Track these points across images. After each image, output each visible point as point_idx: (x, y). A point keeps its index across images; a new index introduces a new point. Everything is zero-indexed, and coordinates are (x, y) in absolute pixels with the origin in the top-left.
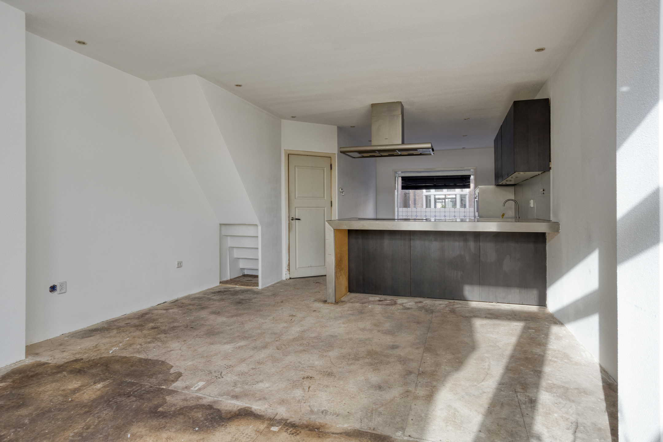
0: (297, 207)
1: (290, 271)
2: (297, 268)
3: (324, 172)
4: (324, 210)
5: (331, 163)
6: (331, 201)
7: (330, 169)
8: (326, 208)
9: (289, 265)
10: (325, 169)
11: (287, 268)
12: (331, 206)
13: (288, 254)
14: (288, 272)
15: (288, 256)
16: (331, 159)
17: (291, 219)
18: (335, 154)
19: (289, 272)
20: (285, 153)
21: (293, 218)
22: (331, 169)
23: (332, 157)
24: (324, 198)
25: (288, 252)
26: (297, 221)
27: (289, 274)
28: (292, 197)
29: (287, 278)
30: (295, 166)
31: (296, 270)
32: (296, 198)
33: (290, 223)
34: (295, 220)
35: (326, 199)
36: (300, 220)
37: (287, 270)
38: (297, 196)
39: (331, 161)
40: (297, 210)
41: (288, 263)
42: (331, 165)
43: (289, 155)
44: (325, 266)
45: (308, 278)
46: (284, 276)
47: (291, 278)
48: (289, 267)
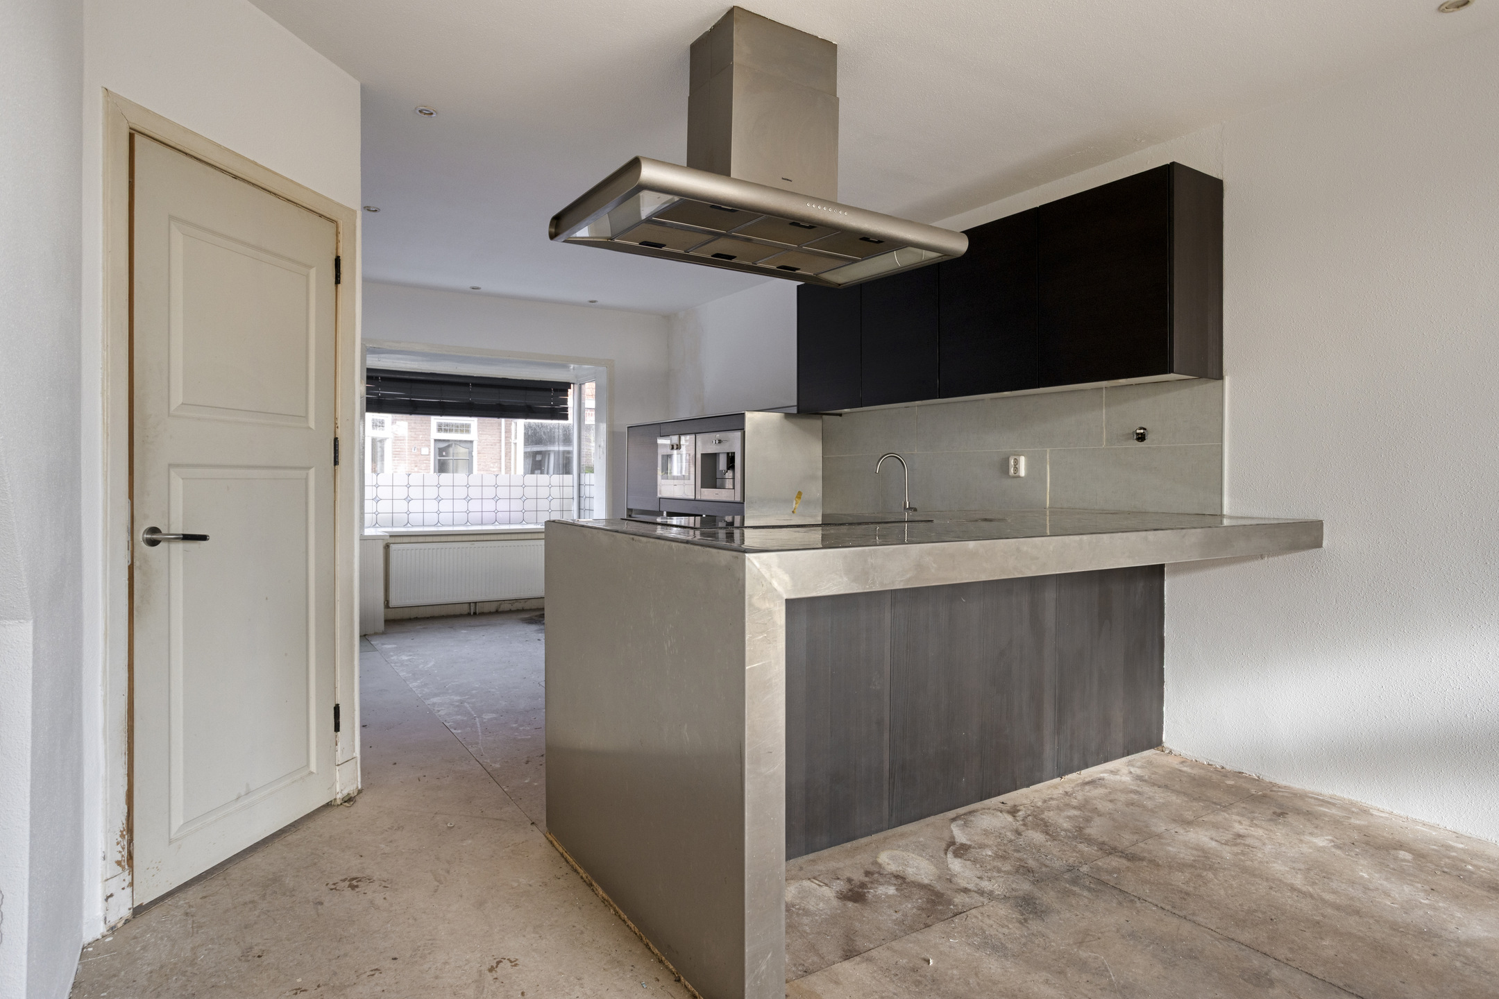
0: (177, 466)
1: (135, 862)
2: (174, 828)
3: (307, 284)
4: (306, 479)
5: (337, 252)
6: (336, 440)
7: (334, 280)
8: (312, 472)
9: (129, 830)
10: (313, 272)
11: (117, 854)
12: (336, 462)
13: (124, 759)
14: (119, 879)
15: (123, 771)
16: (337, 233)
17: (140, 535)
18: (355, 212)
19: (132, 872)
21: (154, 530)
22: (337, 281)
23: (341, 223)
24: (307, 422)
25: (124, 747)
26: (180, 546)
27: (131, 884)
28: (150, 407)
29: (113, 919)
30: (171, 216)
31: (170, 842)
32: (172, 408)
33: (137, 564)
34: (169, 540)
35: (312, 424)
36: (203, 538)
37: (119, 863)
38: (177, 398)
39: (337, 242)
40: (177, 484)
41: (123, 818)
42: (337, 261)
43: (131, 137)
44: (308, 765)
45: (243, 864)
46: (100, 914)
47: (138, 911)
48: (131, 841)
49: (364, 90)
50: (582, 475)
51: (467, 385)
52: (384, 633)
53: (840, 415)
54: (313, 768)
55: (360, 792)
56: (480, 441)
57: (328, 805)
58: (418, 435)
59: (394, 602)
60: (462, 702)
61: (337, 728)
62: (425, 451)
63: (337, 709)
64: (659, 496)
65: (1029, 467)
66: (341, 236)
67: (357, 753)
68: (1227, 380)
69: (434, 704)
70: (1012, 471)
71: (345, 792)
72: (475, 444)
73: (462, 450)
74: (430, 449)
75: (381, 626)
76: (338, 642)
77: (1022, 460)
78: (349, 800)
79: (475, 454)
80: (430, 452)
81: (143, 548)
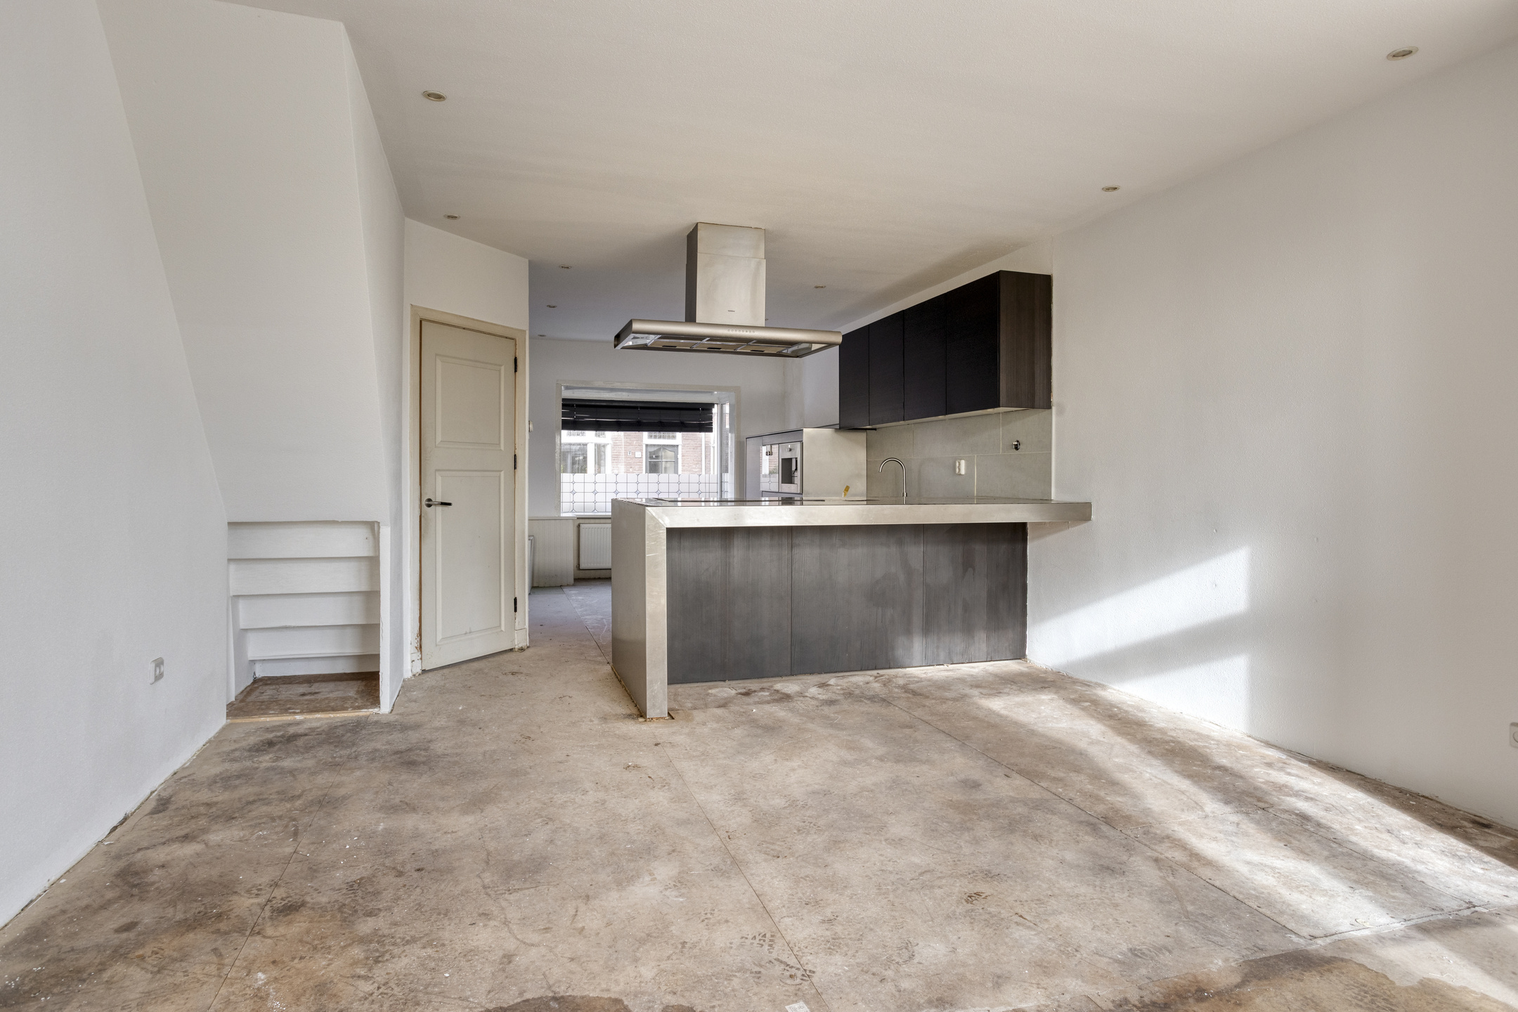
0: (439, 470)
1: (423, 650)
2: (438, 640)
3: (500, 375)
4: (500, 477)
5: (516, 354)
6: (515, 455)
7: (514, 371)
9: (420, 634)
10: (503, 368)
11: (416, 644)
12: (515, 468)
13: (418, 602)
14: (417, 656)
15: (418, 607)
16: (516, 345)
17: (424, 502)
18: (525, 331)
19: (421, 654)
20: (414, 314)
21: (429, 500)
22: (516, 371)
23: (517, 339)
24: (500, 447)
25: (418, 597)
26: (440, 508)
27: (421, 659)
28: (428, 444)
29: (415, 672)
30: (436, 355)
31: (436, 645)
32: (437, 443)
33: (423, 515)
34: (435, 505)
35: (502, 448)
36: (450, 504)
37: (416, 648)
38: (439, 439)
39: (516, 349)
40: (439, 479)
41: (418, 628)
42: (516, 360)
43: (421, 322)
44: (500, 626)
45: (468, 665)
46: (410, 668)
47: (424, 671)
48: (421, 639)
49: (530, 262)
50: (723, 474)
51: (636, 408)
52: (573, 585)
53: (875, 429)
54: (503, 628)
55: (528, 647)
56: (683, 446)
57: (511, 650)
58: (634, 441)
59: (583, 566)
60: (602, 619)
61: (516, 610)
62: (638, 454)
63: (515, 600)
64: (761, 489)
65: (967, 467)
66: (517, 346)
67: (527, 626)
68: (1054, 409)
69: (585, 619)
70: (957, 470)
71: (520, 646)
72: (680, 448)
73: (670, 454)
74: (642, 453)
75: (572, 581)
76: (516, 564)
77: (963, 462)
78: (522, 649)
79: (680, 456)
80: (642, 455)
81: (425, 507)
